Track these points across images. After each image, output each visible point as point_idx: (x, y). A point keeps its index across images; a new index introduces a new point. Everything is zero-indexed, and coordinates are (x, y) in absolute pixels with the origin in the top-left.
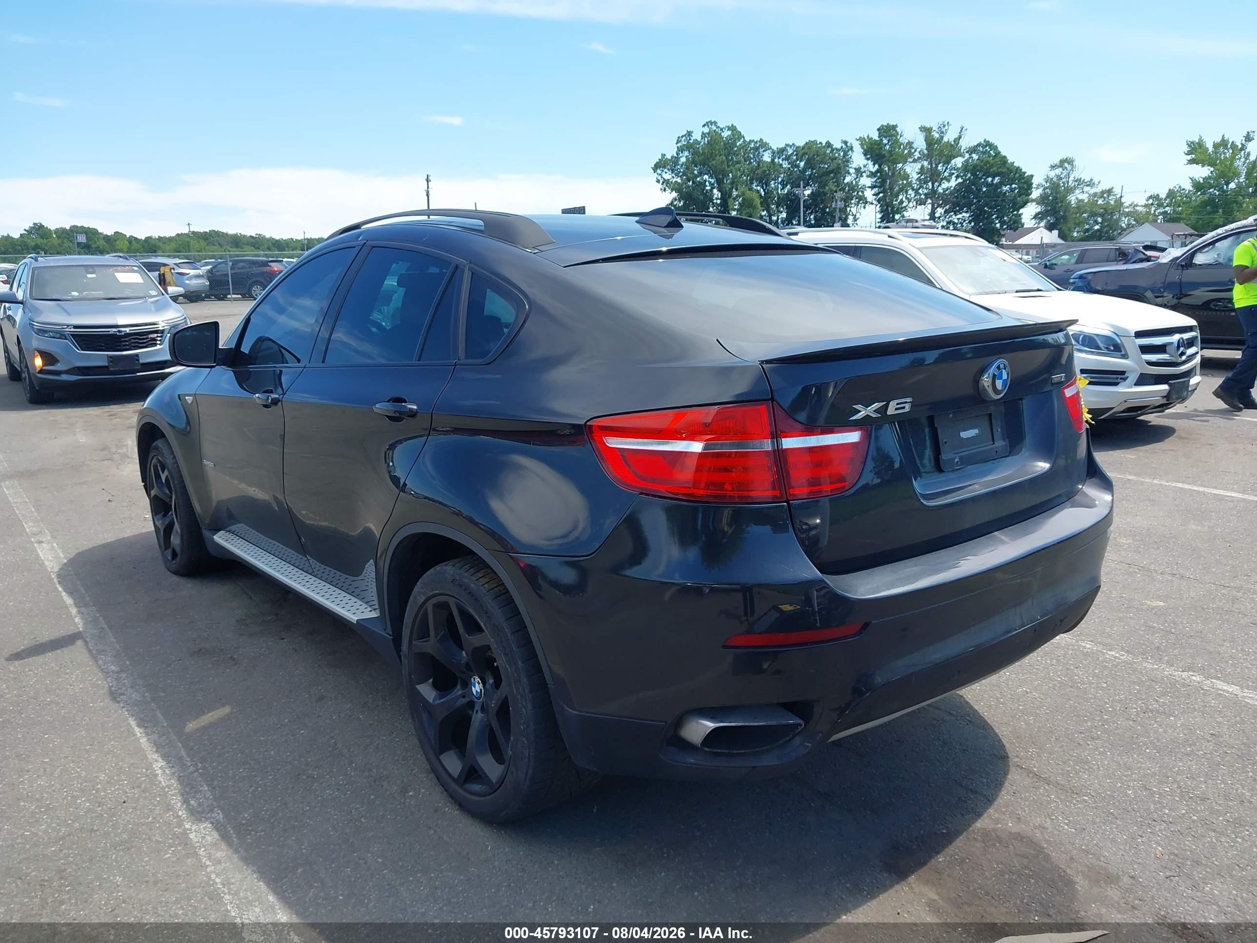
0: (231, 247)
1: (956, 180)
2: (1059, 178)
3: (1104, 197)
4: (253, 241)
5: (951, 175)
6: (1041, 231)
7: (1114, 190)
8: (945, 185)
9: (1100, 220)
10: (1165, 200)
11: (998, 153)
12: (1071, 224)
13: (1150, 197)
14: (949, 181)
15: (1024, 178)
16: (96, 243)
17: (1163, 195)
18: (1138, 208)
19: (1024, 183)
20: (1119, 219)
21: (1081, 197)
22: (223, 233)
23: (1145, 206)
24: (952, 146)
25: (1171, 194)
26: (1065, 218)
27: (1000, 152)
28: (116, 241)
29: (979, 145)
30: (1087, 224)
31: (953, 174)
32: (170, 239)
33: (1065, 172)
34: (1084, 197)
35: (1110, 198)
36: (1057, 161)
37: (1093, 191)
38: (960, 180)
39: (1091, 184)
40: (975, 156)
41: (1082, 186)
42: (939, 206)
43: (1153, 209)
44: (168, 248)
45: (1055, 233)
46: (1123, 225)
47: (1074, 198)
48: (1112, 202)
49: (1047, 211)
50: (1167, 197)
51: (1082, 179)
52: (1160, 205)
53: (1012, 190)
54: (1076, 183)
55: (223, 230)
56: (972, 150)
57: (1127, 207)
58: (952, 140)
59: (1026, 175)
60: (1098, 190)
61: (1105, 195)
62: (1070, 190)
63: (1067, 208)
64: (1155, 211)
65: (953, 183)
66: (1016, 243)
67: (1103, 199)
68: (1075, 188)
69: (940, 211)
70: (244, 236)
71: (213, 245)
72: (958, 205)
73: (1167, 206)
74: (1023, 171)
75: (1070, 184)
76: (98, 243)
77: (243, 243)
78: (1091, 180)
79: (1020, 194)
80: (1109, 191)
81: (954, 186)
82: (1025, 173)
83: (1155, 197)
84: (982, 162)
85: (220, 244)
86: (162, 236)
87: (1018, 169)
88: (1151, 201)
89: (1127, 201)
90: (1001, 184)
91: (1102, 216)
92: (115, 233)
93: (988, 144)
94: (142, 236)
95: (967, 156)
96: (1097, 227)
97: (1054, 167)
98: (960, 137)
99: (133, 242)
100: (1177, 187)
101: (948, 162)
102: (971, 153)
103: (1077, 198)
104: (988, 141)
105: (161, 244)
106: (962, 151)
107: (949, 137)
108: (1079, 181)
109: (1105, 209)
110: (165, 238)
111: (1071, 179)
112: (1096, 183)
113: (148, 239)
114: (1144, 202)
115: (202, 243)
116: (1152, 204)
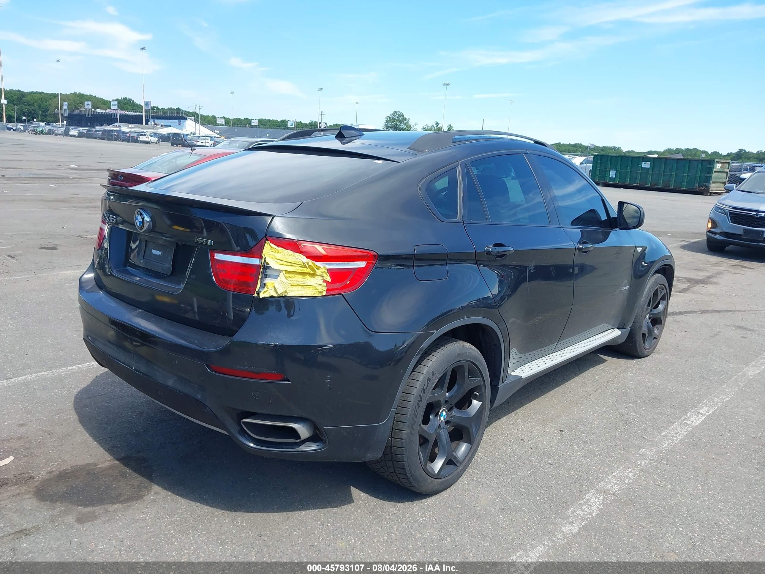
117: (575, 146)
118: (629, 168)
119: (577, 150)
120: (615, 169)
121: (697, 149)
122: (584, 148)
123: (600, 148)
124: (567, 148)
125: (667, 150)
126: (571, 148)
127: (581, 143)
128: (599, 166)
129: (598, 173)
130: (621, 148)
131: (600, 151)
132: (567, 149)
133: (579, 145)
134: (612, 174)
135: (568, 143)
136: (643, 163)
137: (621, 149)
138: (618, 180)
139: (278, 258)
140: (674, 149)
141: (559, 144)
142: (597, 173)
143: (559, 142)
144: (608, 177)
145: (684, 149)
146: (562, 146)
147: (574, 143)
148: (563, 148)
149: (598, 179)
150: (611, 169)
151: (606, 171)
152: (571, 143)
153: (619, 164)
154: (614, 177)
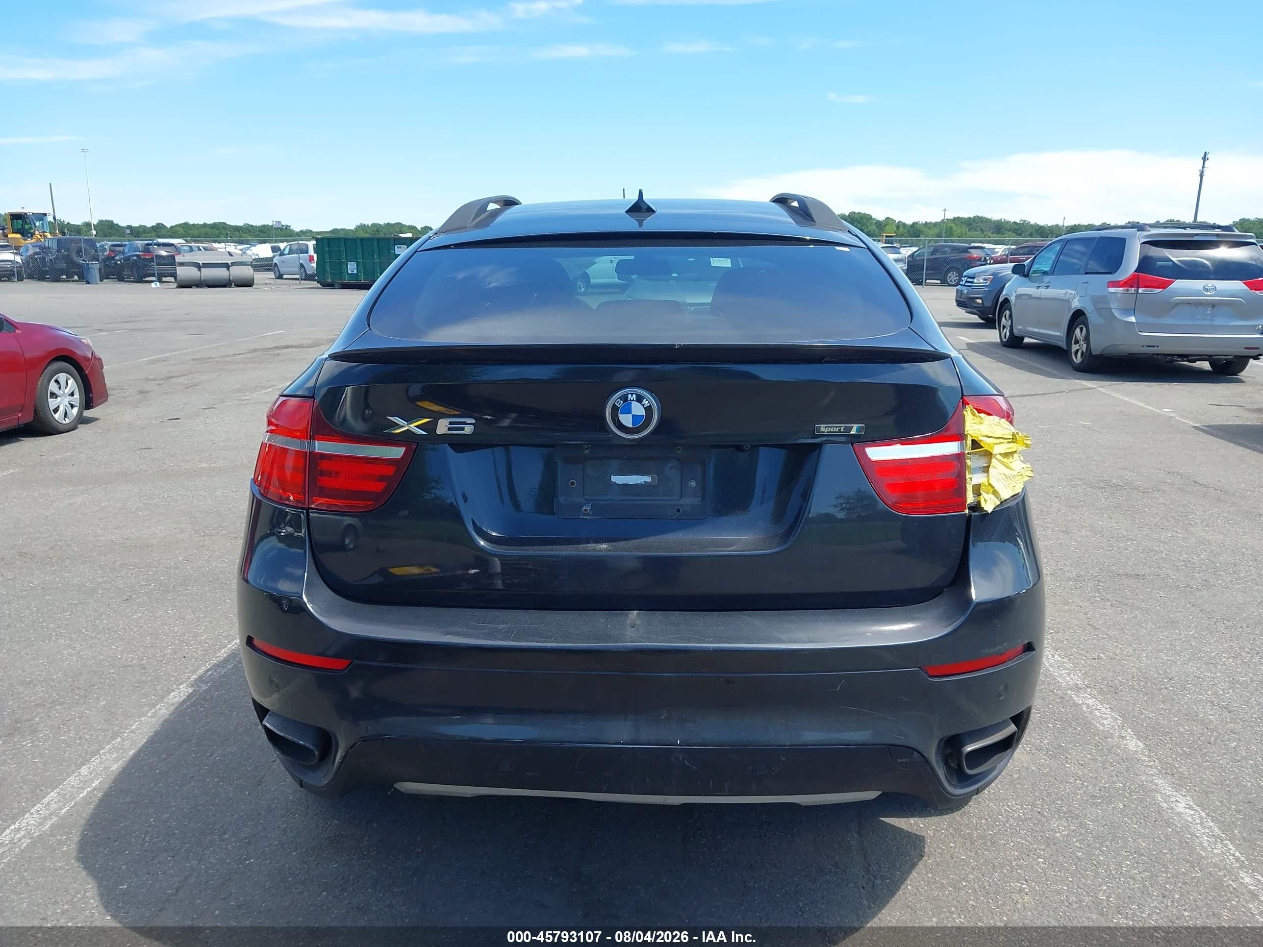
0: (992, 233)
4: (1016, 227)
16: (868, 227)
22: (987, 219)
28: (885, 226)
32: (936, 224)
44: (931, 232)
55: (988, 216)
70: (1008, 222)
71: (975, 230)
76: (870, 228)
77: (1006, 230)
85: (981, 230)
86: (928, 221)
92: (887, 218)
94: (909, 222)
99: (901, 227)
105: (925, 229)
110: (931, 223)
113: (915, 224)
115: (965, 229)
117: (215, 226)
118: (376, 256)
119: (221, 233)
120: (355, 260)
121: (401, 224)
122: (232, 230)
123: (258, 229)
124: (202, 230)
125: (359, 227)
126: (209, 230)
127: (224, 222)
128: (327, 256)
129: (328, 267)
130: (290, 226)
131: (258, 233)
132: (202, 232)
133: (221, 225)
134: (352, 268)
135: (201, 223)
136: (396, 247)
137: (291, 228)
138: (363, 276)
139: (985, 435)
140: (370, 225)
141: (186, 224)
142: (326, 268)
143: (185, 222)
144: (346, 274)
145: (382, 224)
146: (192, 228)
147: (212, 223)
148: (196, 232)
149: (330, 277)
150: (348, 260)
151: (341, 263)
152: (207, 223)
153: (359, 251)
154: (355, 272)
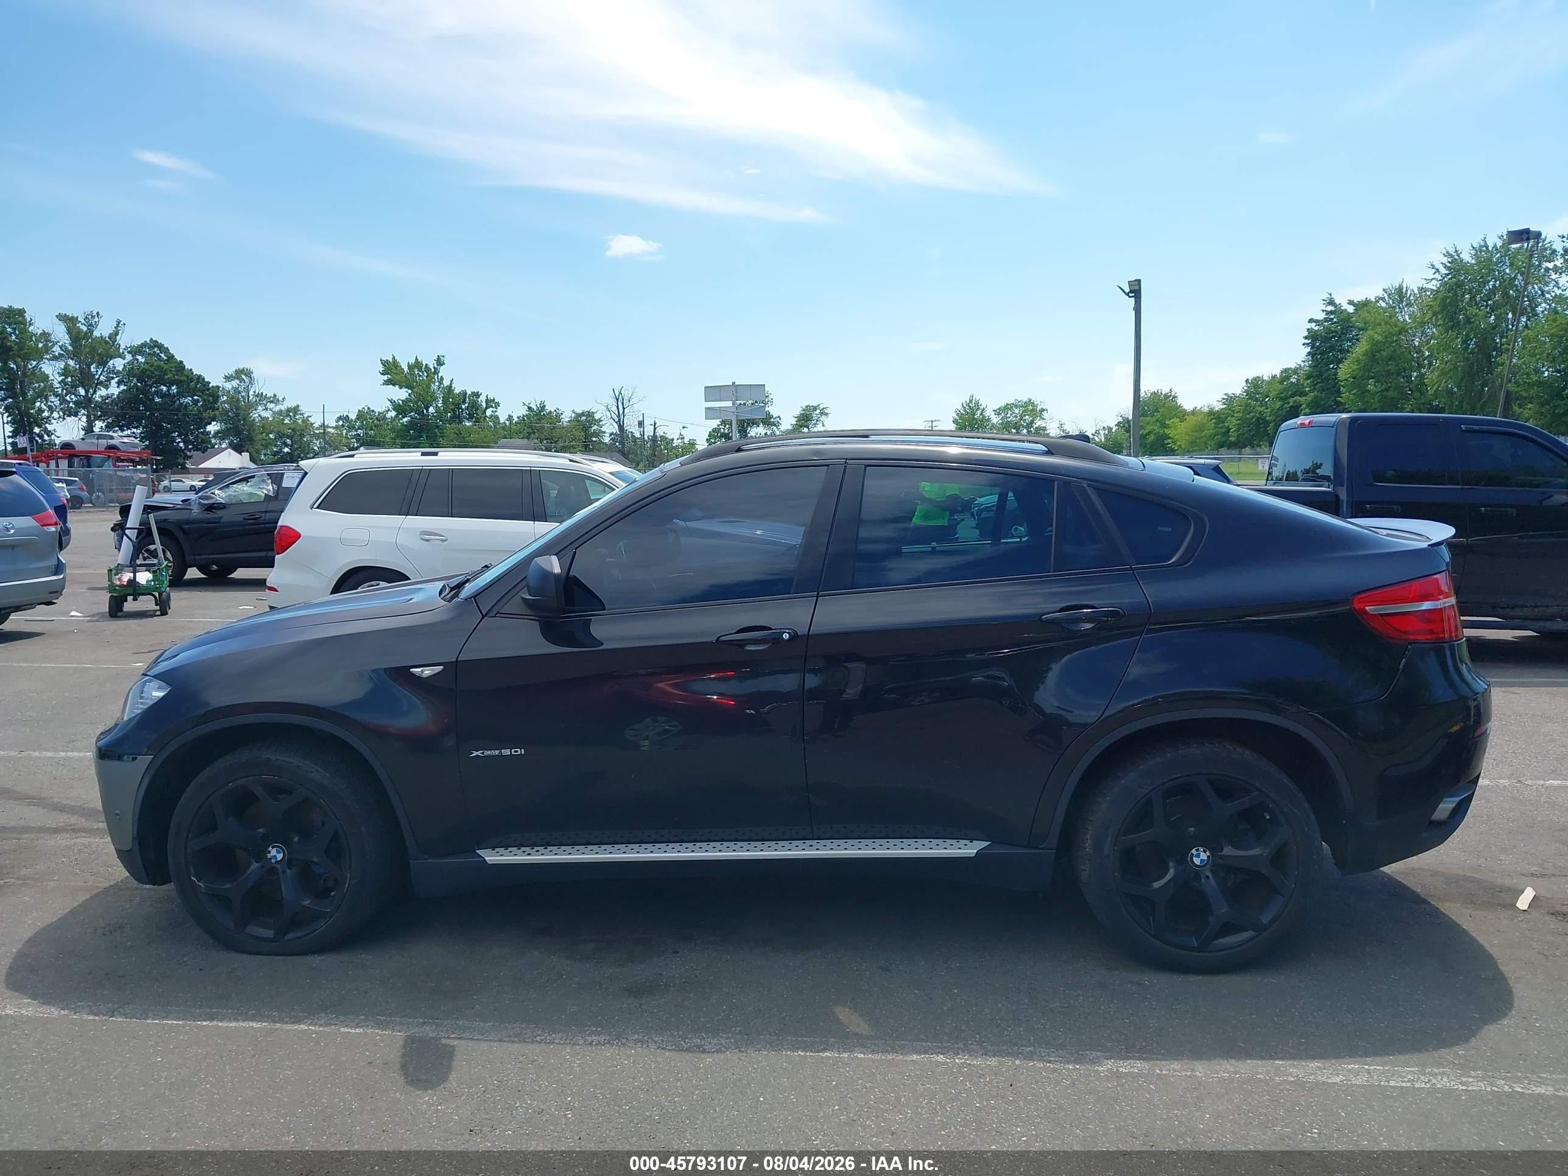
1: (118, 387)
2: (236, 390)
3: (290, 416)
5: (109, 379)
6: (230, 453)
7: (301, 408)
8: (102, 392)
9: (289, 441)
10: (356, 422)
11: (171, 357)
12: (258, 446)
13: (340, 418)
14: (107, 387)
15: (208, 389)
17: (353, 417)
18: (329, 430)
19: (210, 395)
20: (309, 443)
21: (265, 414)
23: (336, 428)
24: (107, 343)
25: (361, 415)
26: (251, 439)
27: (173, 356)
29: (144, 345)
30: (276, 446)
31: (113, 378)
33: (243, 385)
34: (267, 414)
35: (297, 417)
36: (231, 371)
37: (277, 409)
38: (122, 387)
39: (275, 400)
40: (141, 359)
41: (265, 402)
42: (98, 418)
43: (345, 432)
45: (246, 455)
46: (316, 448)
47: (257, 415)
48: (300, 422)
49: (228, 430)
50: (358, 418)
51: (264, 394)
52: (352, 427)
53: (195, 402)
54: (258, 399)
56: (136, 351)
57: (317, 429)
58: (106, 334)
59: (211, 385)
60: (283, 407)
61: (291, 414)
62: (252, 406)
63: (252, 426)
64: (347, 434)
65: (114, 390)
66: (201, 466)
67: (289, 418)
68: (257, 404)
69: (98, 425)
72: (124, 419)
73: (359, 429)
74: (206, 380)
75: (251, 398)
78: (275, 395)
79: (205, 407)
80: (296, 410)
81: (117, 393)
82: (209, 383)
83: (345, 418)
84: (152, 366)
87: (200, 378)
88: (341, 423)
89: (316, 420)
90: (180, 394)
91: (290, 437)
93: (155, 344)
95: (129, 357)
96: (286, 450)
97: (229, 378)
98: (117, 334)
100: (366, 408)
101: (103, 363)
102: (135, 353)
103: (260, 416)
104: (156, 341)
106: (121, 351)
107: (103, 330)
108: (261, 396)
109: (293, 430)
111: (251, 393)
112: (281, 399)
114: (334, 424)
116: (343, 426)
